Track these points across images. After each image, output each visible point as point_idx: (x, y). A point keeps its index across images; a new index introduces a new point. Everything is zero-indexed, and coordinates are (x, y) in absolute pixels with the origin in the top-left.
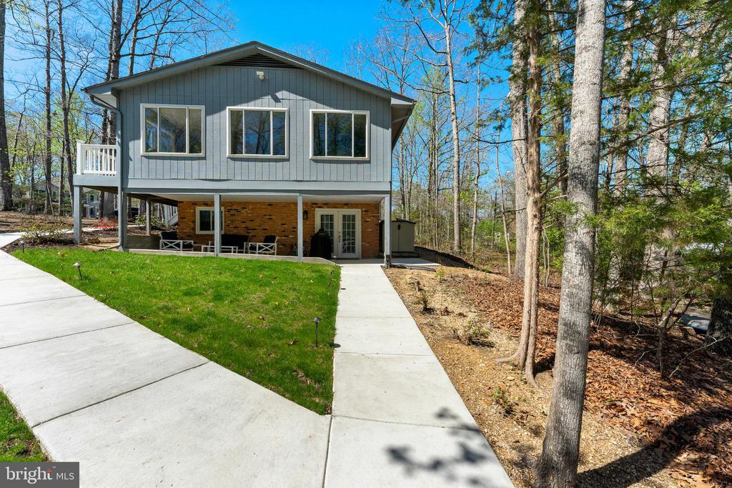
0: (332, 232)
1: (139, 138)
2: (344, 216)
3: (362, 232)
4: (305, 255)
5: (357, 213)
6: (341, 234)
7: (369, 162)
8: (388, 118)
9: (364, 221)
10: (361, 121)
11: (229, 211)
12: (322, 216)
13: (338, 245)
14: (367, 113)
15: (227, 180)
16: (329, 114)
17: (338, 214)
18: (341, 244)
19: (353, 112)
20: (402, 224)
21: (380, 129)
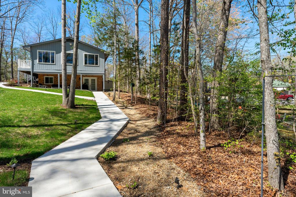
0: (88, 84)
1: (37, 59)
2: (92, 79)
3: (97, 84)
4: (82, 89)
5: (96, 78)
6: (91, 85)
7: (99, 66)
8: (104, 56)
9: (98, 81)
10: (97, 56)
11: (55, 77)
12: (85, 79)
13: (90, 87)
14: (98, 55)
15: (60, 70)
16: (89, 55)
17: (90, 79)
18: (91, 88)
19: (95, 54)
20: (109, 82)
21: (102, 59)
